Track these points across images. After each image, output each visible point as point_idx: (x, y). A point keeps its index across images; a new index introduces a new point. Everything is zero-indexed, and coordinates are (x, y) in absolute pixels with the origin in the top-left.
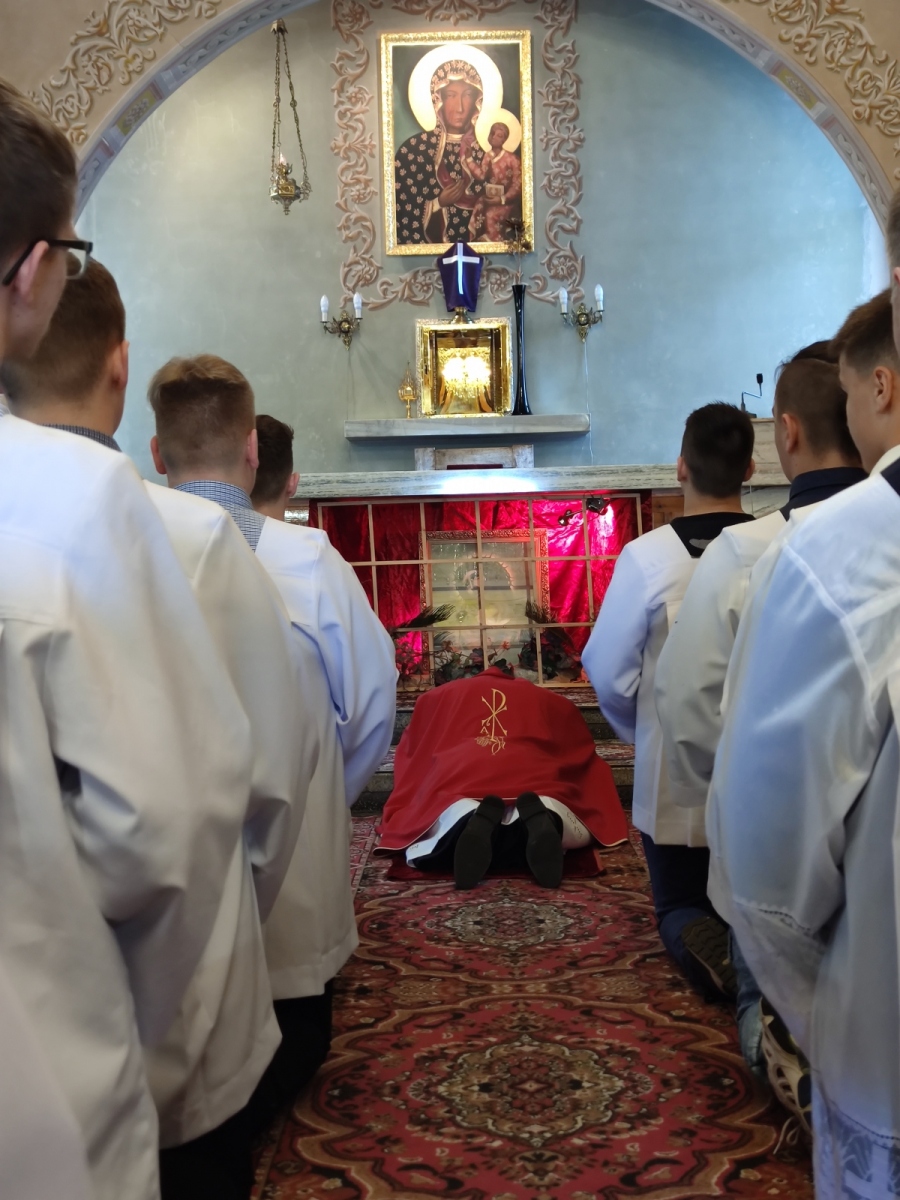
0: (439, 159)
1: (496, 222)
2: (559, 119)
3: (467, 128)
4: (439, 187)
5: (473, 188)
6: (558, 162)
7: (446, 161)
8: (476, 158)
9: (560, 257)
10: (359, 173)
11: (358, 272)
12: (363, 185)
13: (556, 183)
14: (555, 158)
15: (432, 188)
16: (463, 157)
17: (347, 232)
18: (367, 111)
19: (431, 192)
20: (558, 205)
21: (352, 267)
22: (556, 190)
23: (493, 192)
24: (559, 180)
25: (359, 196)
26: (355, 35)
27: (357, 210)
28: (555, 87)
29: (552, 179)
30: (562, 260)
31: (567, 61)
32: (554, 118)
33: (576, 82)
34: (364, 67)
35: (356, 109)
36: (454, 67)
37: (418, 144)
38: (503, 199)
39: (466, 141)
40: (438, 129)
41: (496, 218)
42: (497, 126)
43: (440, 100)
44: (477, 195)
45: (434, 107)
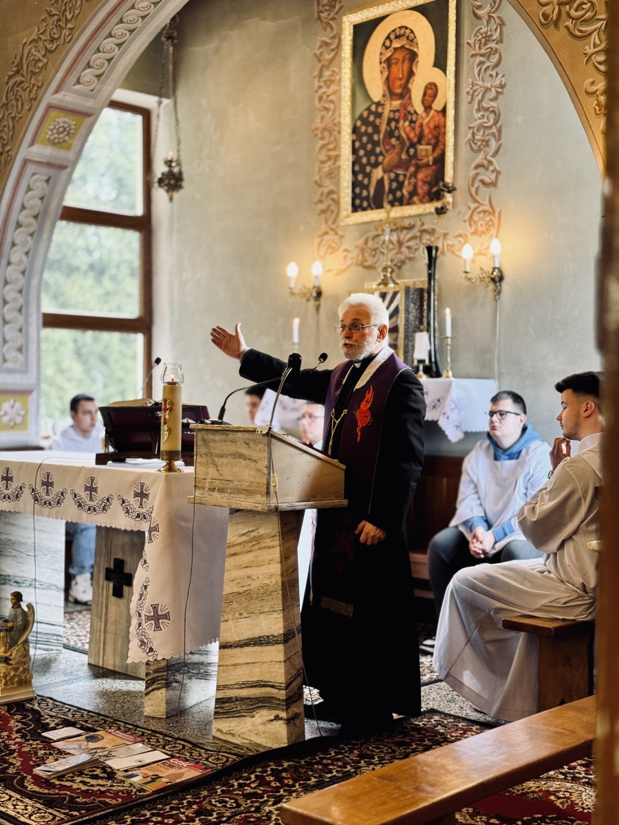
0: (383, 127)
1: (424, 182)
2: (484, 67)
3: (405, 93)
4: (383, 155)
5: (408, 152)
6: (482, 113)
7: (388, 129)
8: (412, 122)
9: (479, 213)
10: (329, 150)
11: (328, 241)
12: (332, 161)
13: (479, 136)
14: (478, 110)
15: (377, 156)
16: (401, 122)
17: (321, 205)
18: (337, 91)
20: (480, 158)
21: (324, 237)
22: (479, 143)
23: (424, 153)
24: (481, 133)
25: (330, 171)
26: (331, 22)
27: (329, 185)
28: (481, 34)
29: (475, 131)
30: (482, 215)
31: (493, 4)
32: (479, 68)
33: (500, 25)
34: (336, 50)
35: (330, 91)
36: (398, 34)
37: (368, 116)
38: (431, 159)
39: (404, 106)
40: (384, 98)
41: (425, 179)
42: (429, 86)
43: (386, 69)
44: (411, 158)
45: (382, 77)
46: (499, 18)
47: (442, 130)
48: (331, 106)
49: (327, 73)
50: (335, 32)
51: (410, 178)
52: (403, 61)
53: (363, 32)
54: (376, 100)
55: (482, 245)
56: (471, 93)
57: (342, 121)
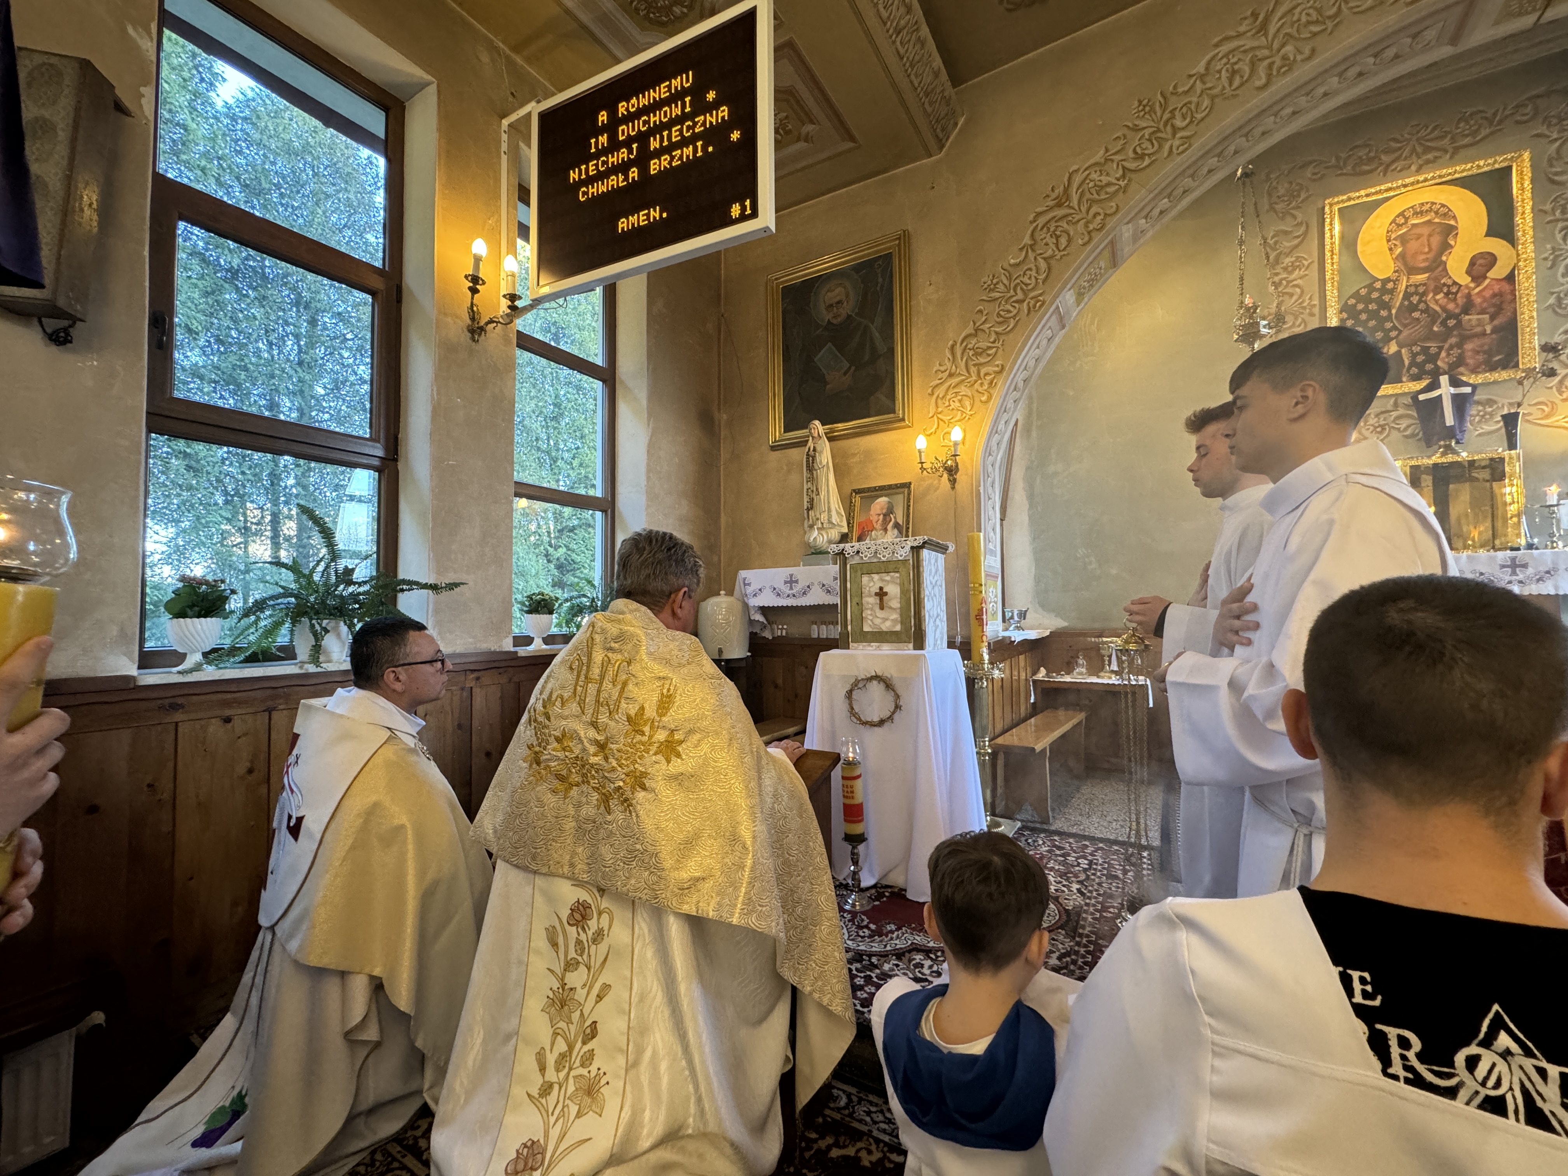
0: (1398, 302)
1: (1477, 352)
3: (1437, 266)
4: (1397, 329)
5: (1444, 323)
7: (1407, 303)
8: (1447, 294)
15: (1388, 332)
16: (1431, 295)
23: (1474, 323)
35: (1293, 276)
36: (1418, 210)
37: (1369, 293)
38: (1489, 329)
39: (1437, 279)
40: (1396, 274)
41: (1479, 349)
42: (1479, 256)
43: (1399, 246)
44: (1450, 329)
45: (1392, 254)
48: (1298, 290)
49: (1288, 261)
50: (1299, 220)
51: (1450, 349)
52: (1430, 236)
53: (1355, 215)
56: (1551, 257)
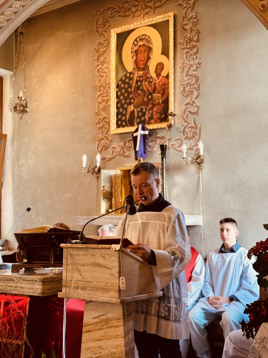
0: (134, 85)
1: (157, 113)
2: (189, 55)
3: (146, 68)
4: (134, 99)
5: (148, 97)
6: (188, 77)
7: (137, 85)
8: (149, 82)
9: (189, 127)
10: (104, 97)
11: (103, 143)
12: (106, 102)
13: (187, 89)
14: (187, 76)
15: (130, 99)
16: (144, 82)
17: (99, 125)
18: (108, 67)
19: (130, 101)
20: (188, 100)
21: (101, 141)
22: (187, 92)
23: (156, 98)
24: (189, 87)
25: (104, 107)
26: (104, 33)
27: (103, 114)
28: (187, 38)
29: (185, 86)
30: (190, 129)
31: (193, 23)
32: (186, 55)
33: (198, 33)
34: (107, 47)
35: (104, 67)
36: (141, 38)
37: (125, 79)
38: (161, 101)
39: (145, 74)
40: (134, 70)
41: (157, 111)
42: (159, 64)
43: (135, 56)
44: (149, 100)
45: (133, 60)
46: (197, 30)
47: (167, 86)
48: (105, 74)
49: (102, 58)
50: (106, 38)
51: (149, 110)
52: (144, 52)
53: (122, 38)
54: (129, 71)
55: (191, 144)
56: (182, 67)
57: (111, 81)
